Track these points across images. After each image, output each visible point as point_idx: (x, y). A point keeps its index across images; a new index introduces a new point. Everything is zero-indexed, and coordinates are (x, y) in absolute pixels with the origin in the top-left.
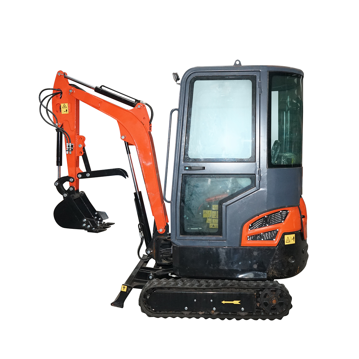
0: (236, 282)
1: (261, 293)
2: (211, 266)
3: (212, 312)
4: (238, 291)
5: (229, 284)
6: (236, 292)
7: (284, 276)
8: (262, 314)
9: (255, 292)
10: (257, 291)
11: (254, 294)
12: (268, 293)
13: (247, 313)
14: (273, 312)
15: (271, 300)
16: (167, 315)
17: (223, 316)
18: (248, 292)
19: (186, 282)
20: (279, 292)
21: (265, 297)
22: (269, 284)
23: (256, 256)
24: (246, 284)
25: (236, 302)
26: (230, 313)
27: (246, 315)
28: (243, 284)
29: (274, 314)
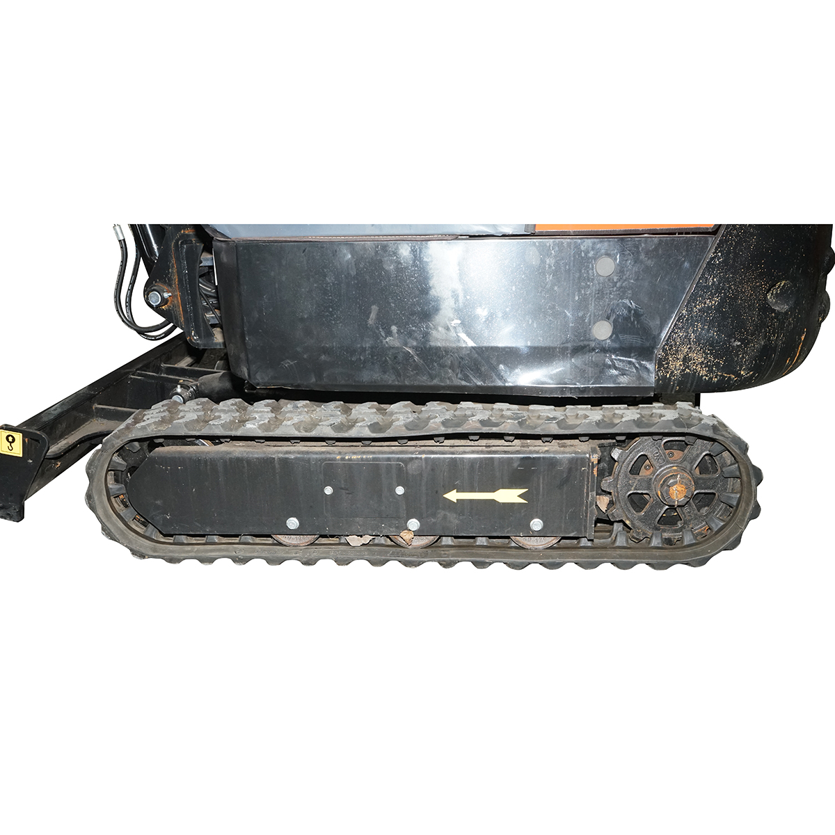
0: (508, 409)
1: (621, 455)
2: (389, 333)
3: (406, 536)
4: (518, 448)
5: (474, 418)
6: (505, 452)
7: (739, 375)
8: (621, 541)
9: (593, 451)
10: (601, 446)
11: (589, 459)
12: (650, 455)
13: (552, 541)
14: (666, 535)
15: (662, 485)
16: (211, 551)
17: (452, 551)
18: (564, 453)
19: (291, 412)
20: (701, 450)
21: (635, 470)
22: (661, 416)
23: (609, 278)
24: (554, 418)
25: (509, 496)
26: (481, 541)
27: (551, 548)
28: (539, 417)
29: (669, 541)
